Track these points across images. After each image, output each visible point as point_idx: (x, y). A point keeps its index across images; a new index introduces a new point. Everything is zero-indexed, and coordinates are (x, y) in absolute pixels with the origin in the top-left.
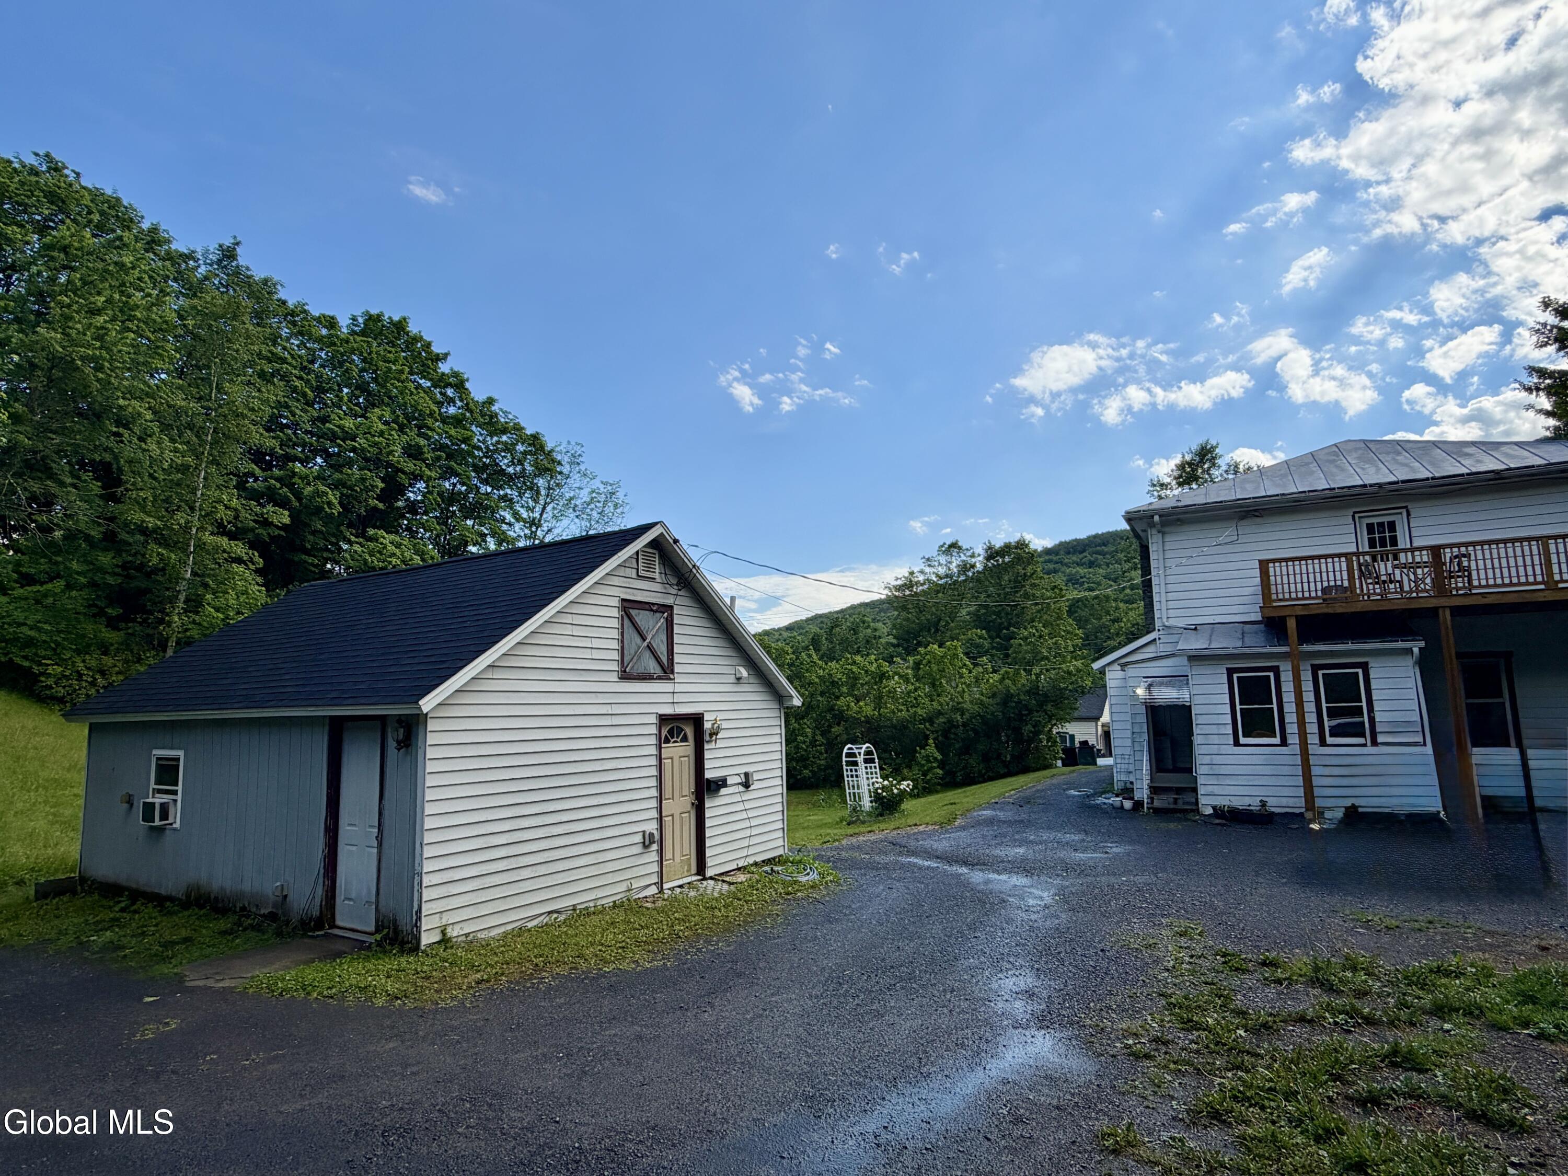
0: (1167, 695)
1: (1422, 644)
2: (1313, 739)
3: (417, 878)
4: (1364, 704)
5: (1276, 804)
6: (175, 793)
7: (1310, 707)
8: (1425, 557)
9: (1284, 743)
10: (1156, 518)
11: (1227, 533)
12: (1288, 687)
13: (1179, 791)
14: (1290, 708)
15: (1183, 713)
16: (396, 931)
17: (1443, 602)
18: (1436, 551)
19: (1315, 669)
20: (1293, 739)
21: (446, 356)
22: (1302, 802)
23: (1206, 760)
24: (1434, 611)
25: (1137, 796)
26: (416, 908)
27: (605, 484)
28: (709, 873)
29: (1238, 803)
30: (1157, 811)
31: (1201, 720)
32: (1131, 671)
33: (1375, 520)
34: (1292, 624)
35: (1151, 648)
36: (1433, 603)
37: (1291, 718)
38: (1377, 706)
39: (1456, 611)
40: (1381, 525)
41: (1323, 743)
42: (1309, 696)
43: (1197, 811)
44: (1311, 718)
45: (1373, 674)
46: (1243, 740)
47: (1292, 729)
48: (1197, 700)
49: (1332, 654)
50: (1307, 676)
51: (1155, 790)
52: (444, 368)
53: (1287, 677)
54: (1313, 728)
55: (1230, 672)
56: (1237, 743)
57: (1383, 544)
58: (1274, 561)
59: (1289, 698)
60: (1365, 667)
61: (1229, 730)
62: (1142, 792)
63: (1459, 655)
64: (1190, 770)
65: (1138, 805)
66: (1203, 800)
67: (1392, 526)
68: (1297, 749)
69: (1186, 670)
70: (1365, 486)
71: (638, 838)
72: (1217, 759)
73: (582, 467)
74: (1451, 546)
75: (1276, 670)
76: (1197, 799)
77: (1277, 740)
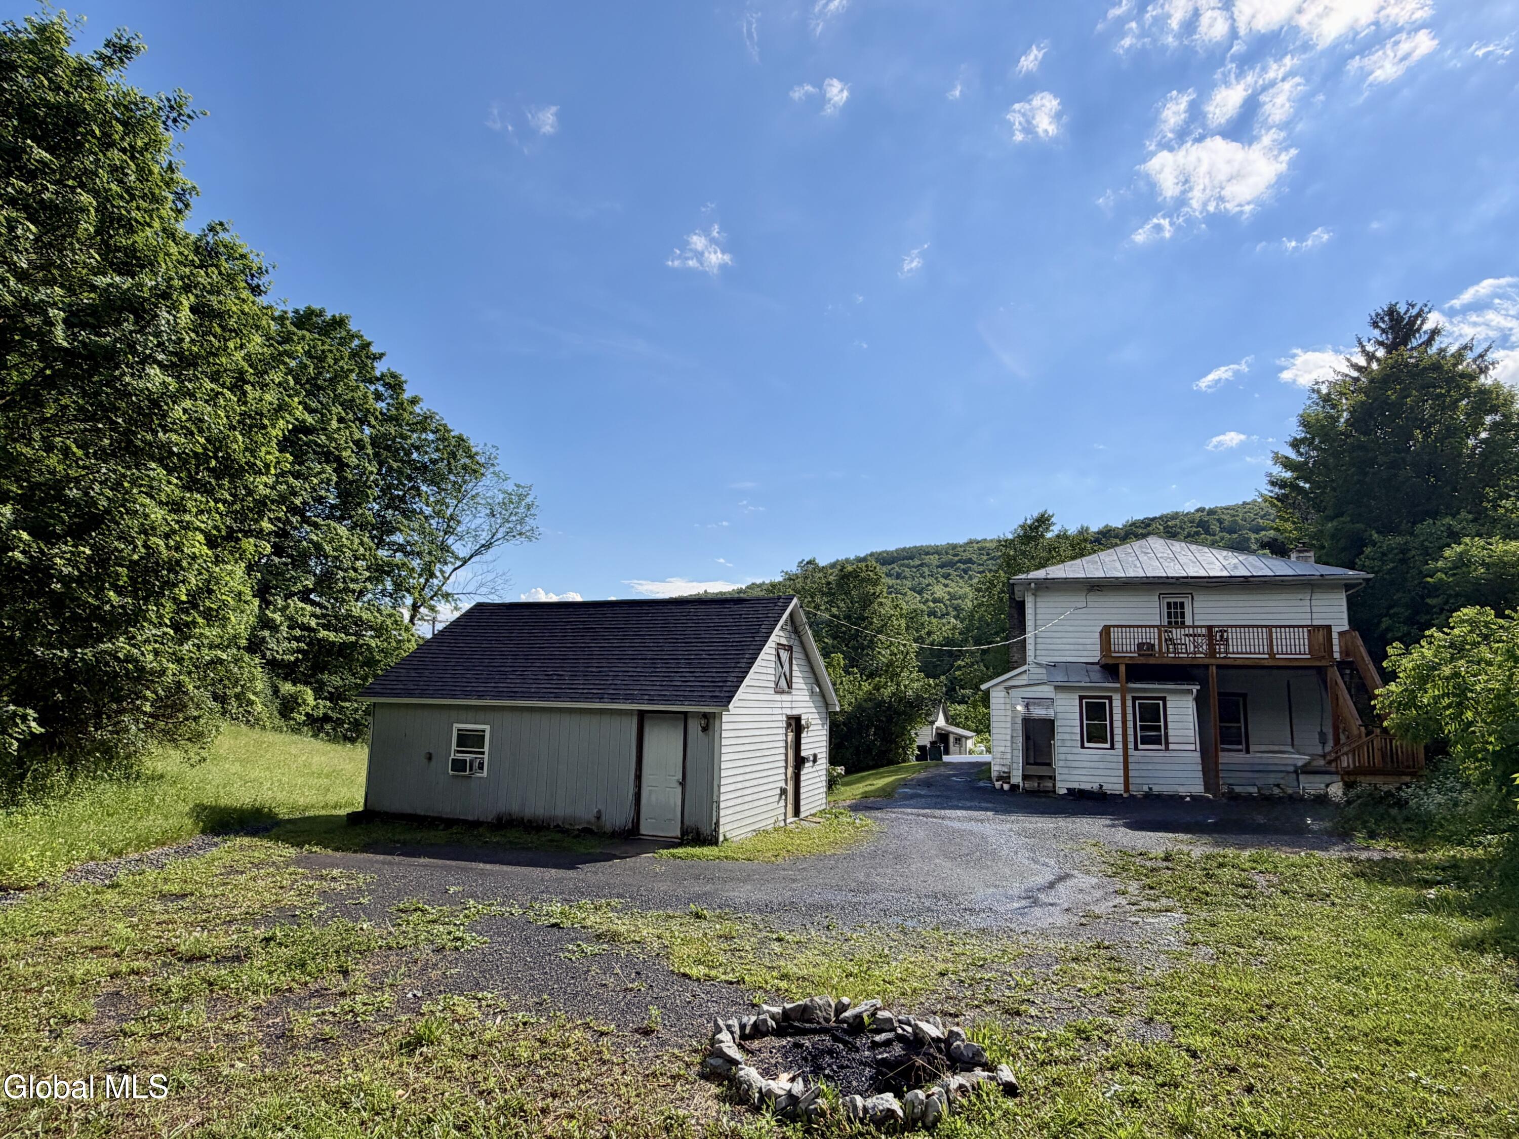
0: (1038, 712)
1: (1198, 687)
2: (1131, 745)
3: (715, 805)
4: (1162, 724)
5: (1109, 788)
6: (483, 753)
7: (1130, 724)
8: (1204, 631)
9: (1112, 748)
10: (1033, 585)
11: (1079, 600)
12: (1117, 710)
13: (1041, 778)
14: (1118, 724)
15: (1049, 725)
16: (698, 833)
17: (1213, 661)
18: (1210, 628)
19: (1134, 699)
20: (1119, 745)
21: (381, 355)
22: (1122, 787)
23: (1063, 757)
24: (1206, 667)
25: (1014, 781)
26: (714, 821)
27: (518, 486)
28: (802, 815)
29: (1083, 786)
30: (1027, 792)
31: (1060, 730)
32: (1013, 692)
33: (1172, 600)
34: (1122, 669)
35: (1025, 677)
36: (1207, 661)
37: (1118, 731)
38: (1170, 725)
39: (1219, 667)
40: (1175, 603)
41: (1136, 748)
42: (1130, 717)
43: (1054, 791)
44: (1130, 731)
45: (1169, 704)
46: (1086, 745)
47: (1118, 738)
48: (1060, 716)
49: (1145, 690)
50: (1129, 703)
51: (1025, 777)
52: (380, 368)
53: (1117, 703)
54: (1131, 739)
55: (1081, 698)
56: (1083, 747)
57: (1176, 617)
58: (1114, 626)
59: (1117, 717)
60: (1164, 699)
61: (1079, 738)
62: (1017, 778)
63: (1219, 694)
64: (1050, 764)
65: (1014, 787)
66: (1058, 785)
67: (1182, 605)
68: (1121, 752)
69: (1052, 695)
70: (1168, 578)
71: (778, 791)
72: (1070, 757)
73: (497, 469)
74: (1219, 626)
75: (1110, 699)
76: (1054, 786)
77: (1108, 745)
